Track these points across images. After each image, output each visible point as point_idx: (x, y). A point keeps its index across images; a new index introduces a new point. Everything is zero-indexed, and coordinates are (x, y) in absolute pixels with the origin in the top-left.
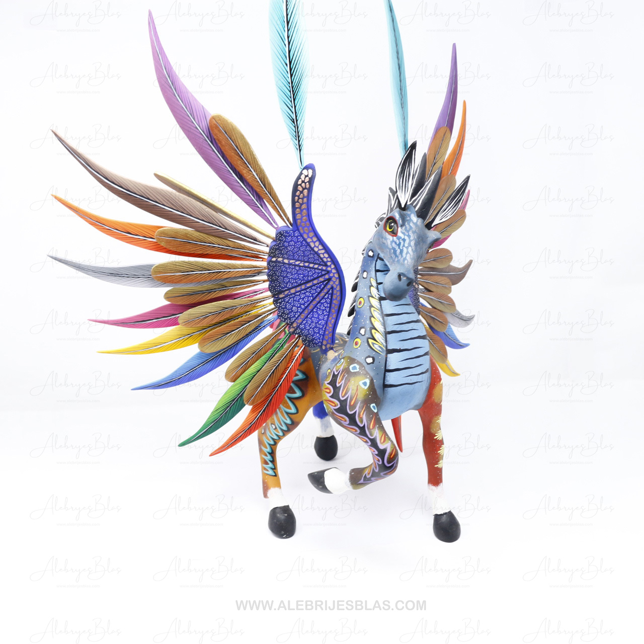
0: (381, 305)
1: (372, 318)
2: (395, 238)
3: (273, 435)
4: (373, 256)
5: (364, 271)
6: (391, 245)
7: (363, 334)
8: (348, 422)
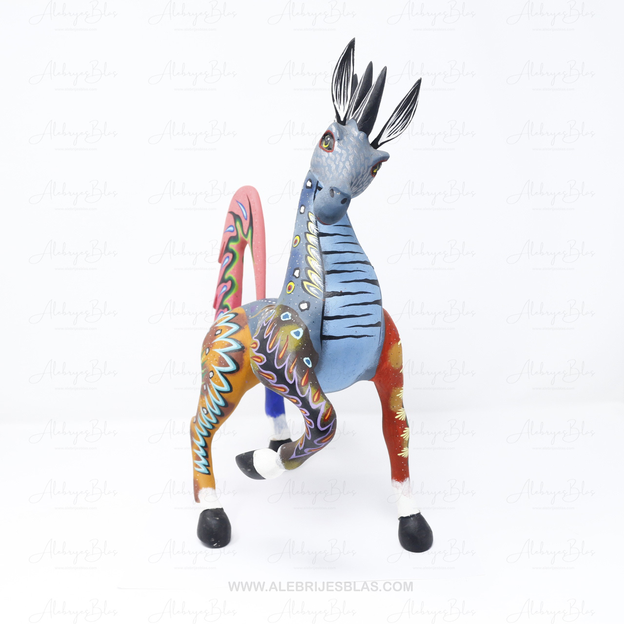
0: (319, 242)
1: (308, 257)
2: (331, 153)
3: (205, 423)
4: (311, 187)
5: (302, 206)
6: (326, 161)
7: (297, 276)
8: (275, 380)
